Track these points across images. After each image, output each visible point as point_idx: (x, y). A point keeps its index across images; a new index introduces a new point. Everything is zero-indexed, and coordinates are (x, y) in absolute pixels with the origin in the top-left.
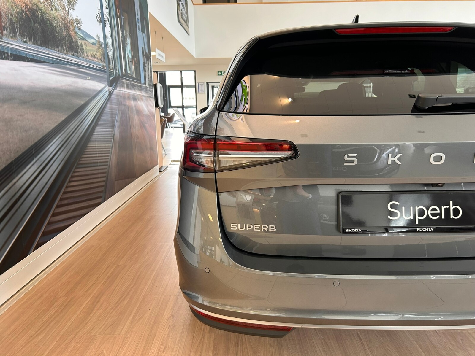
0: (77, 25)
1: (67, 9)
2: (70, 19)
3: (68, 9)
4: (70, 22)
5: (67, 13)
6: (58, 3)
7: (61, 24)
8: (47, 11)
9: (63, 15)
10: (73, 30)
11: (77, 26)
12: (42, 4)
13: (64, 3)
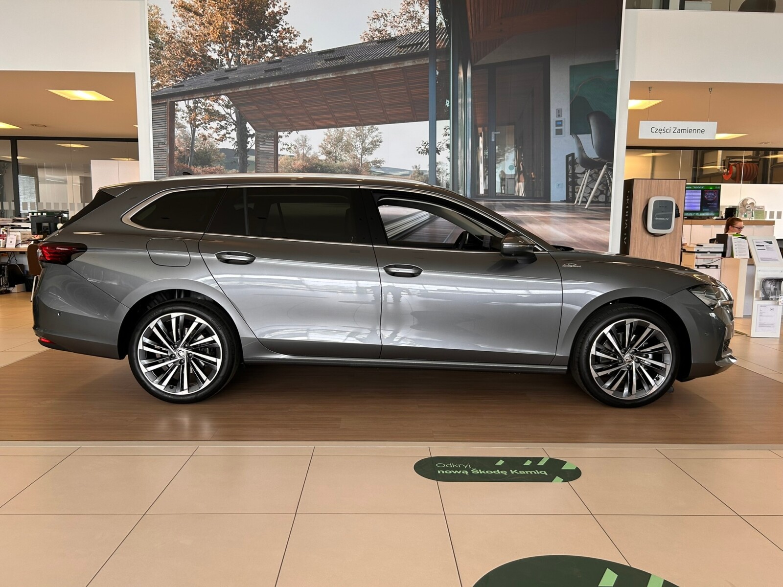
0: (375, 164)
1: (359, 156)
2: (363, 163)
3: (362, 156)
4: (362, 165)
5: (359, 160)
6: (346, 155)
7: (347, 170)
8: (329, 165)
9: (351, 162)
10: (366, 171)
11: (374, 166)
12: (324, 162)
13: (356, 153)
